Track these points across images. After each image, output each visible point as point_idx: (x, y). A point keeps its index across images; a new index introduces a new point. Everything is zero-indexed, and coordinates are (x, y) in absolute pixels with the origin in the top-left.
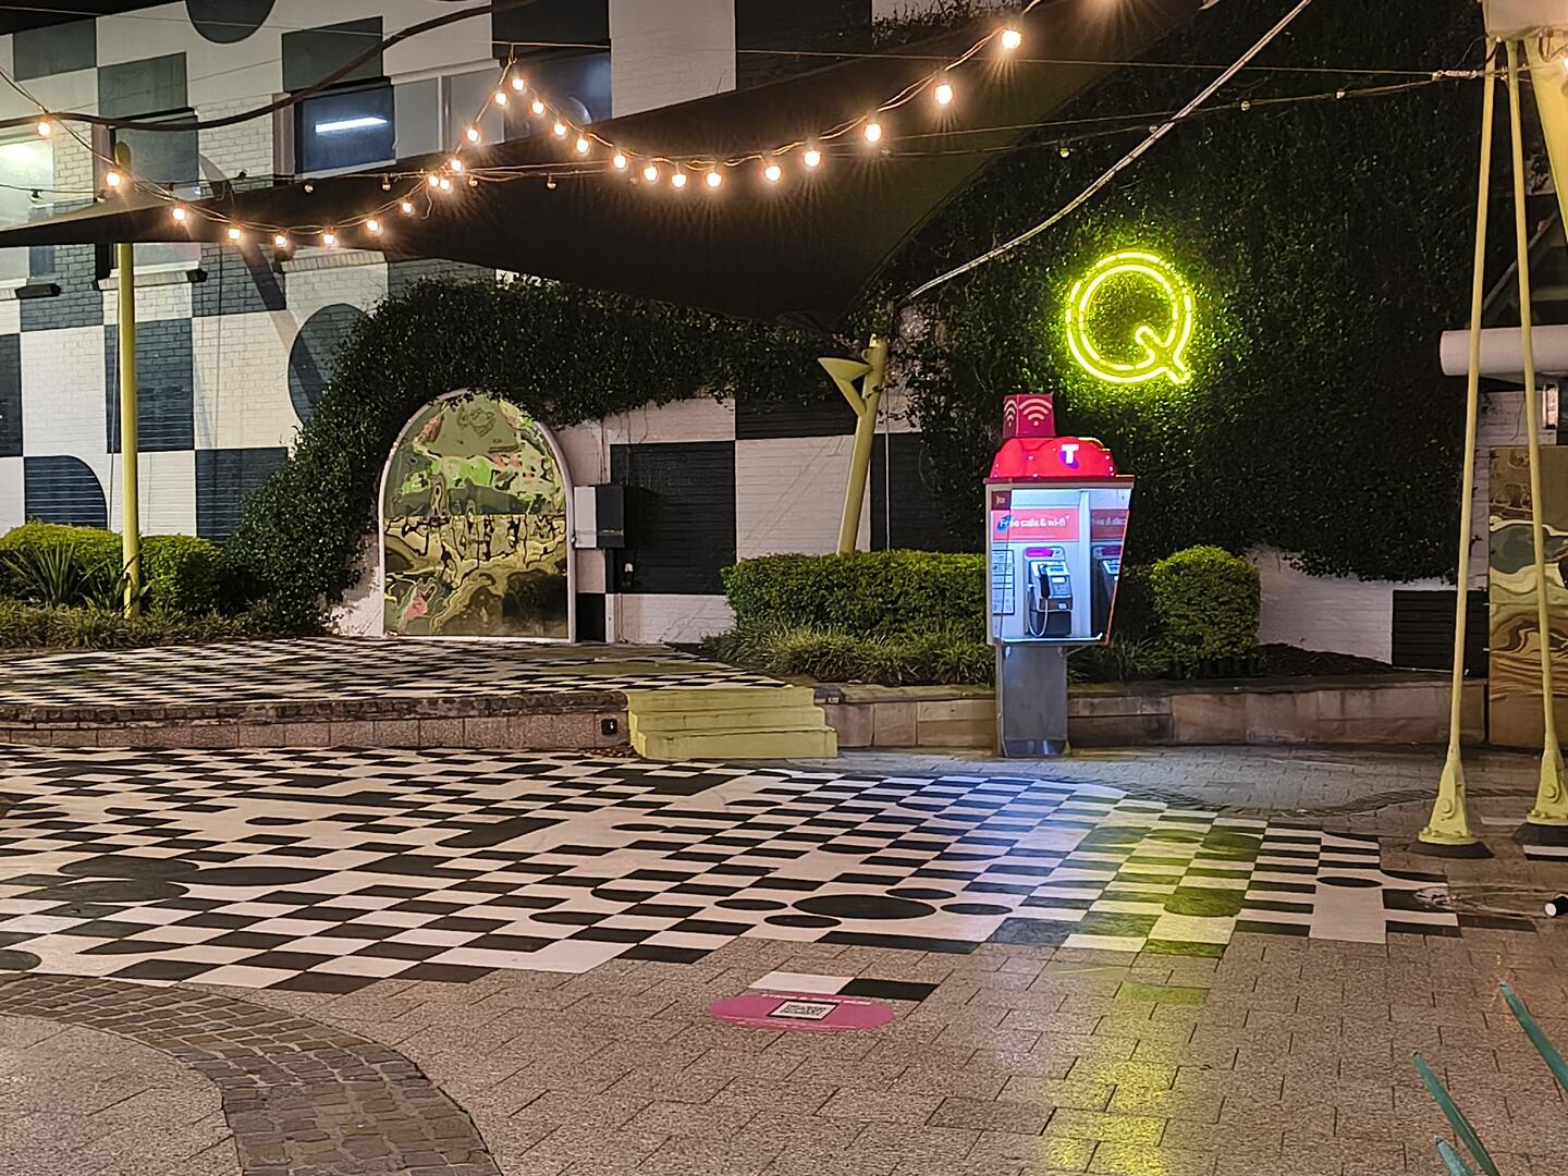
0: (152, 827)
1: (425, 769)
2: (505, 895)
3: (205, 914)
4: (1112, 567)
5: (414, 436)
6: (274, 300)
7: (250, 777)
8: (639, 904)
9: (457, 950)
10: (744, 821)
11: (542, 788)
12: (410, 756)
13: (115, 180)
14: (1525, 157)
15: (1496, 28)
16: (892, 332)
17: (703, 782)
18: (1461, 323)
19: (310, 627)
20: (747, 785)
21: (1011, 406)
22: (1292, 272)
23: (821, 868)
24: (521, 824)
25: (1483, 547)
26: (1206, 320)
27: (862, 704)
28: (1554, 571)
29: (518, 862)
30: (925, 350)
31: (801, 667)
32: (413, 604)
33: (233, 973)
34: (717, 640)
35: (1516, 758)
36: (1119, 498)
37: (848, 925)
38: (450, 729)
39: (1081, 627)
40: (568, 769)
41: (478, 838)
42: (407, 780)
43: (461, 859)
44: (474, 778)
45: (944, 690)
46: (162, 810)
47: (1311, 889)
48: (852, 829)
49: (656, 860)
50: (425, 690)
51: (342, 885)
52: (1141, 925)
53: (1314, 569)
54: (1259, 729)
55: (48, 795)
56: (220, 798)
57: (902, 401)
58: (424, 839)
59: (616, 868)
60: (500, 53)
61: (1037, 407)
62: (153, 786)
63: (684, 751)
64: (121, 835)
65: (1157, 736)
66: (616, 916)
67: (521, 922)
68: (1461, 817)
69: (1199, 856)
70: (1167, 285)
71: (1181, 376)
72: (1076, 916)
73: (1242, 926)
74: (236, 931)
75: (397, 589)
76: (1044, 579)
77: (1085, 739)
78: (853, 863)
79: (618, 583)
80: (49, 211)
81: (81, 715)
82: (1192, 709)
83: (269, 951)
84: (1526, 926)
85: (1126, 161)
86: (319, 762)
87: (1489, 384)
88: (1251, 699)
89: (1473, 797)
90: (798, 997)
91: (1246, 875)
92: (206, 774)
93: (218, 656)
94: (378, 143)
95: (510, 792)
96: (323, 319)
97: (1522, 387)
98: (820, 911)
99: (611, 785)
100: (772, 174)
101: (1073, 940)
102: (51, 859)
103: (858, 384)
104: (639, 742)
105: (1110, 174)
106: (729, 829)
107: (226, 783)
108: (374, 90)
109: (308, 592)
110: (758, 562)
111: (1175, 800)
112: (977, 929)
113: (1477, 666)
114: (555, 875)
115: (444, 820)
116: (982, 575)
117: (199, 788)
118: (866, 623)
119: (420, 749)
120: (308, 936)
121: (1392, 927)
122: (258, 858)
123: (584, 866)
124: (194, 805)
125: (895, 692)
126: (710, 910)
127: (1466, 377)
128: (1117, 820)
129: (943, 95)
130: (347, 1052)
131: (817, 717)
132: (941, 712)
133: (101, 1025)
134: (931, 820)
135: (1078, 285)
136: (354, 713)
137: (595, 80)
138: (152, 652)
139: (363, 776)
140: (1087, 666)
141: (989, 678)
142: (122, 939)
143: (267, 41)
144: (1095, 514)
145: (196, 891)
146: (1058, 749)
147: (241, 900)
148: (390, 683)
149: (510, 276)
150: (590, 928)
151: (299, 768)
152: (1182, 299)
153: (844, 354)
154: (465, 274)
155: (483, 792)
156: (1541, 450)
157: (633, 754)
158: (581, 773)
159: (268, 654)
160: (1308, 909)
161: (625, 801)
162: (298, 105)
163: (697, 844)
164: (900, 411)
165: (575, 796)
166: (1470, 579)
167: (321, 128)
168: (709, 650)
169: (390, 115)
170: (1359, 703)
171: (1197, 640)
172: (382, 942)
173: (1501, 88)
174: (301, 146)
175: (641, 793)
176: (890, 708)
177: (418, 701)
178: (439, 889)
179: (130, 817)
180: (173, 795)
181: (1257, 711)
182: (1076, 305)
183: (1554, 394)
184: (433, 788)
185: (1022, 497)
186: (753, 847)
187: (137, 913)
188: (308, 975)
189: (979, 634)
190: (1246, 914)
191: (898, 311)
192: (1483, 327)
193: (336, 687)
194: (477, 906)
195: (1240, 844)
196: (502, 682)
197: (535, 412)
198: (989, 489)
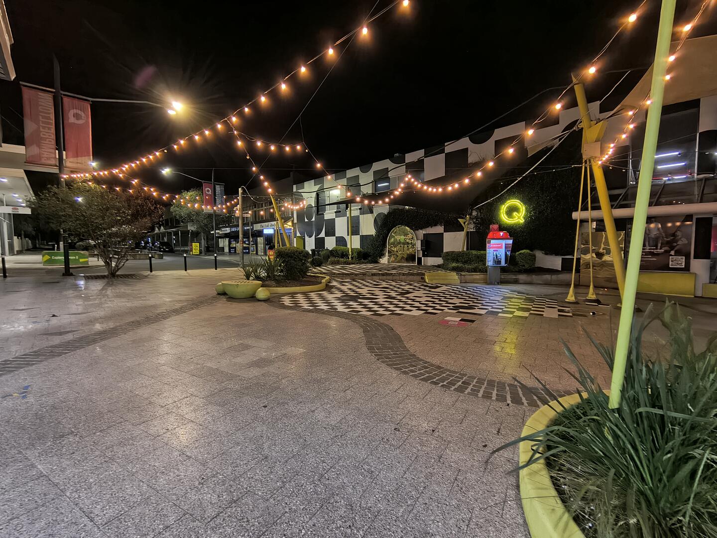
0: (353, 291)
1: (394, 284)
2: (406, 303)
3: (361, 304)
4: (509, 253)
5: (392, 233)
6: (372, 212)
7: (368, 284)
8: (427, 305)
9: (398, 311)
10: (444, 293)
11: (412, 287)
12: (391, 282)
13: (349, 194)
14: (590, 180)
15: (585, 157)
16: (470, 214)
17: (437, 287)
18: (577, 210)
19: (377, 262)
20: (444, 288)
21: (491, 226)
22: (544, 202)
23: (457, 301)
24: (408, 293)
25: (580, 251)
26: (527, 211)
27: (464, 275)
28: (594, 255)
29: (408, 298)
30: (476, 218)
31: (454, 269)
32: (392, 259)
33: (365, 312)
34: (440, 265)
35: (585, 287)
36: (511, 242)
37: (461, 310)
38: (398, 277)
39: (503, 264)
40: (416, 284)
41: (402, 294)
42: (391, 285)
43: (399, 297)
44: (401, 285)
45: (478, 273)
46: (355, 288)
47: (544, 308)
48: (462, 295)
49: (429, 299)
50: (394, 272)
51: (381, 300)
52: (512, 313)
53: (546, 254)
54: (535, 281)
55: (339, 286)
56: (363, 287)
57: (472, 226)
58: (393, 294)
59: (423, 300)
60: (406, 172)
61: (496, 226)
62: (353, 285)
63: (434, 282)
64: (349, 292)
65: (516, 282)
66: (423, 307)
67: (408, 307)
68: (574, 297)
69: (523, 302)
70: (520, 205)
71: (522, 221)
72: (500, 311)
73: (531, 314)
74: (365, 306)
75: (390, 256)
76: (496, 255)
77: (502, 282)
78: (462, 301)
79: (424, 256)
80: (339, 199)
81: (343, 274)
82: (522, 277)
83: (370, 309)
84: (585, 316)
85: (513, 184)
86: (378, 282)
87: (582, 221)
88: (534, 276)
89: (576, 294)
90: (452, 321)
91: (532, 305)
92: (361, 283)
93: (363, 266)
94: (387, 187)
95: (407, 288)
96: (379, 215)
97: (588, 222)
98: (456, 308)
99: (422, 287)
100: (450, 188)
101: (500, 315)
102: (339, 295)
103: (464, 223)
104: (427, 281)
105: (510, 187)
106: (441, 294)
107: (364, 285)
108: (387, 179)
109: (376, 257)
110: (447, 252)
111: (519, 293)
112: (483, 312)
113: (578, 271)
114: (413, 300)
115: (396, 291)
116: (485, 254)
117: (360, 285)
118: (465, 262)
119: (393, 281)
120: (376, 308)
121: (559, 315)
122: (368, 296)
123: (418, 299)
124: (359, 288)
125: (470, 274)
126: (438, 307)
127: (577, 220)
128: (509, 295)
129: (479, 174)
130: (381, 325)
131: (456, 277)
132: (478, 277)
133: (346, 319)
134: (475, 294)
135: (504, 206)
136: (383, 275)
137: (422, 175)
138: (353, 265)
139: (384, 284)
140: (503, 270)
141: (486, 271)
142: (349, 307)
143: (371, 172)
144: (506, 244)
145: (360, 300)
146: (498, 284)
147: (366, 302)
148: (388, 271)
149: (408, 207)
150: (419, 309)
151: (375, 283)
152: (523, 208)
153: (462, 218)
154: (401, 207)
155: (403, 287)
156: (592, 233)
157: (426, 282)
158: (418, 285)
159: (370, 266)
160: (543, 311)
161: (425, 290)
162: (375, 182)
163: (436, 297)
164: (472, 227)
165: (417, 289)
166: (577, 256)
167: (379, 185)
168: (439, 266)
169: (389, 183)
170: (554, 277)
171: (524, 266)
172: (387, 309)
173: (586, 168)
174: (375, 188)
175: (427, 288)
176: (468, 276)
177: (392, 273)
178: (395, 302)
179: (350, 289)
180: (356, 286)
181: (535, 278)
182: (503, 209)
183: (595, 223)
184: (395, 287)
185: (493, 242)
186: (445, 298)
187: (351, 303)
188: (376, 313)
189: (485, 264)
190: (532, 312)
191: (472, 211)
192: (581, 210)
193: (380, 271)
194: (401, 304)
195: (531, 300)
196: (406, 271)
197: (411, 228)
198: (487, 240)
